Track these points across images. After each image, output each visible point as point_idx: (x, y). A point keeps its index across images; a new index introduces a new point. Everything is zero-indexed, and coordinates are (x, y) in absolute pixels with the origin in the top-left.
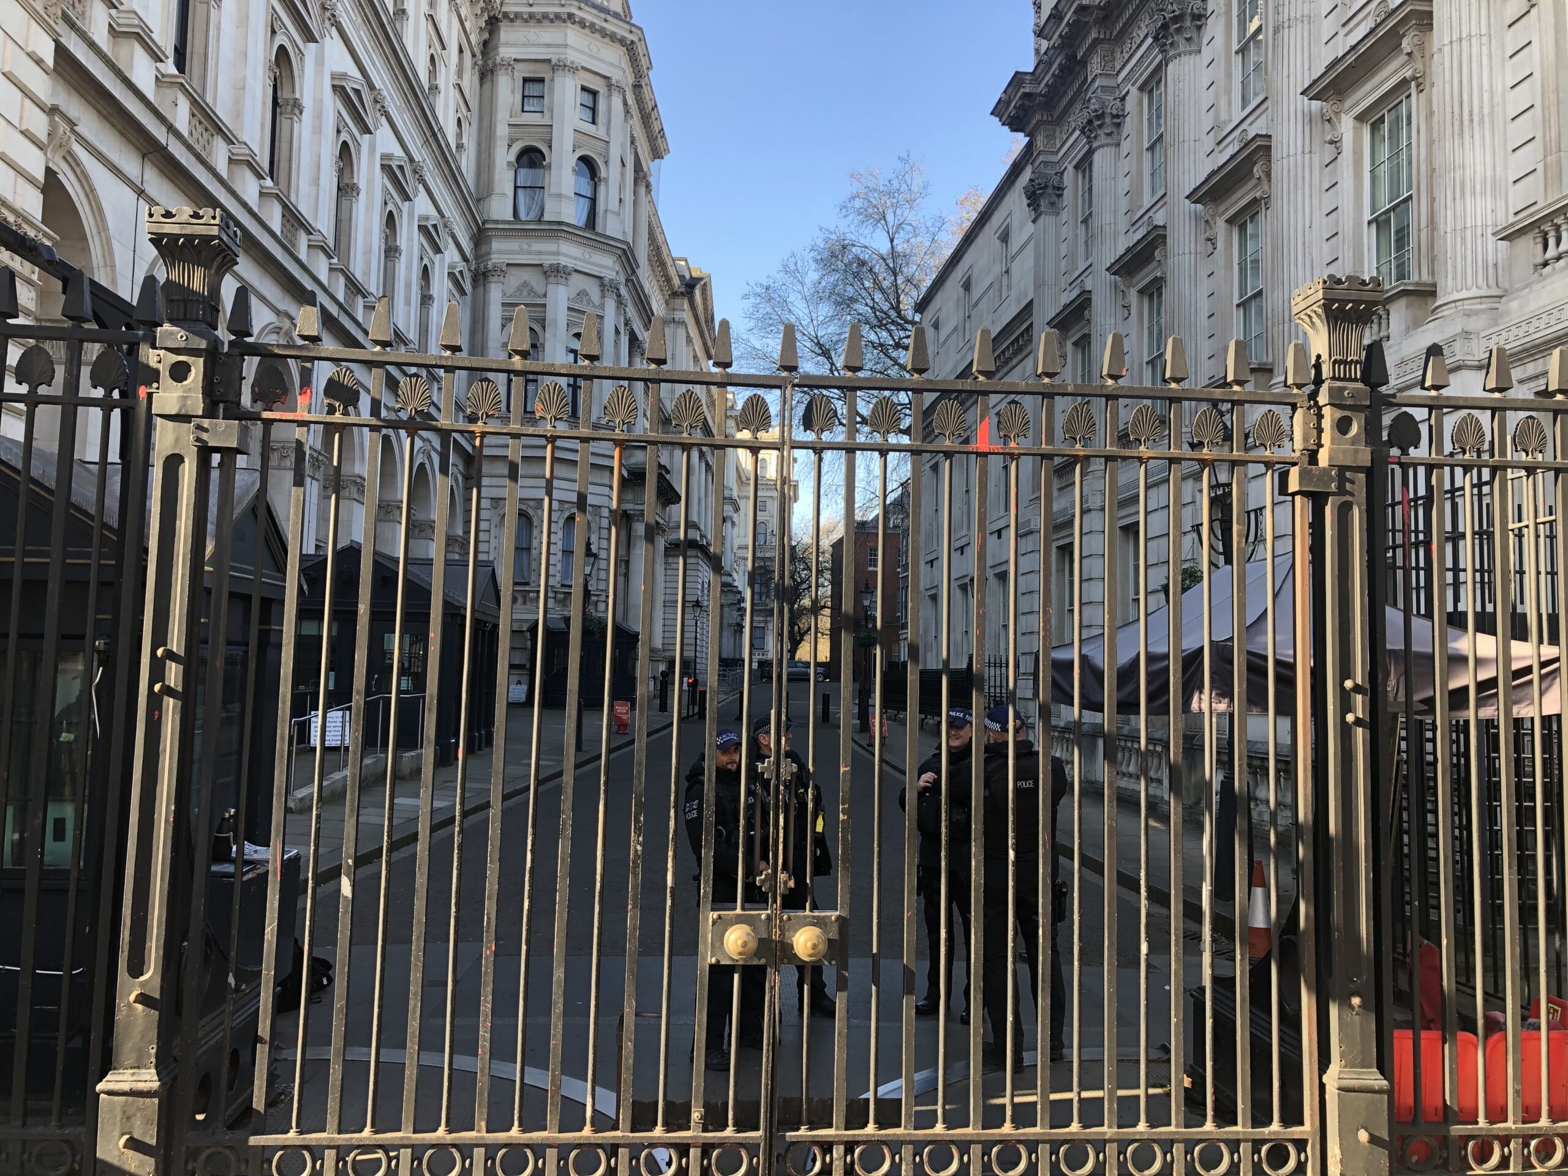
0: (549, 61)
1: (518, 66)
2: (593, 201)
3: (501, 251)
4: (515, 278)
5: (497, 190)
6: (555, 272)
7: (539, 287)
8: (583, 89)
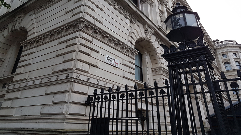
0: (226, 52)
1: (221, 54)
2: (240, 66)
5: (222, 68)
7: (234, 78)
8: (233, 53)
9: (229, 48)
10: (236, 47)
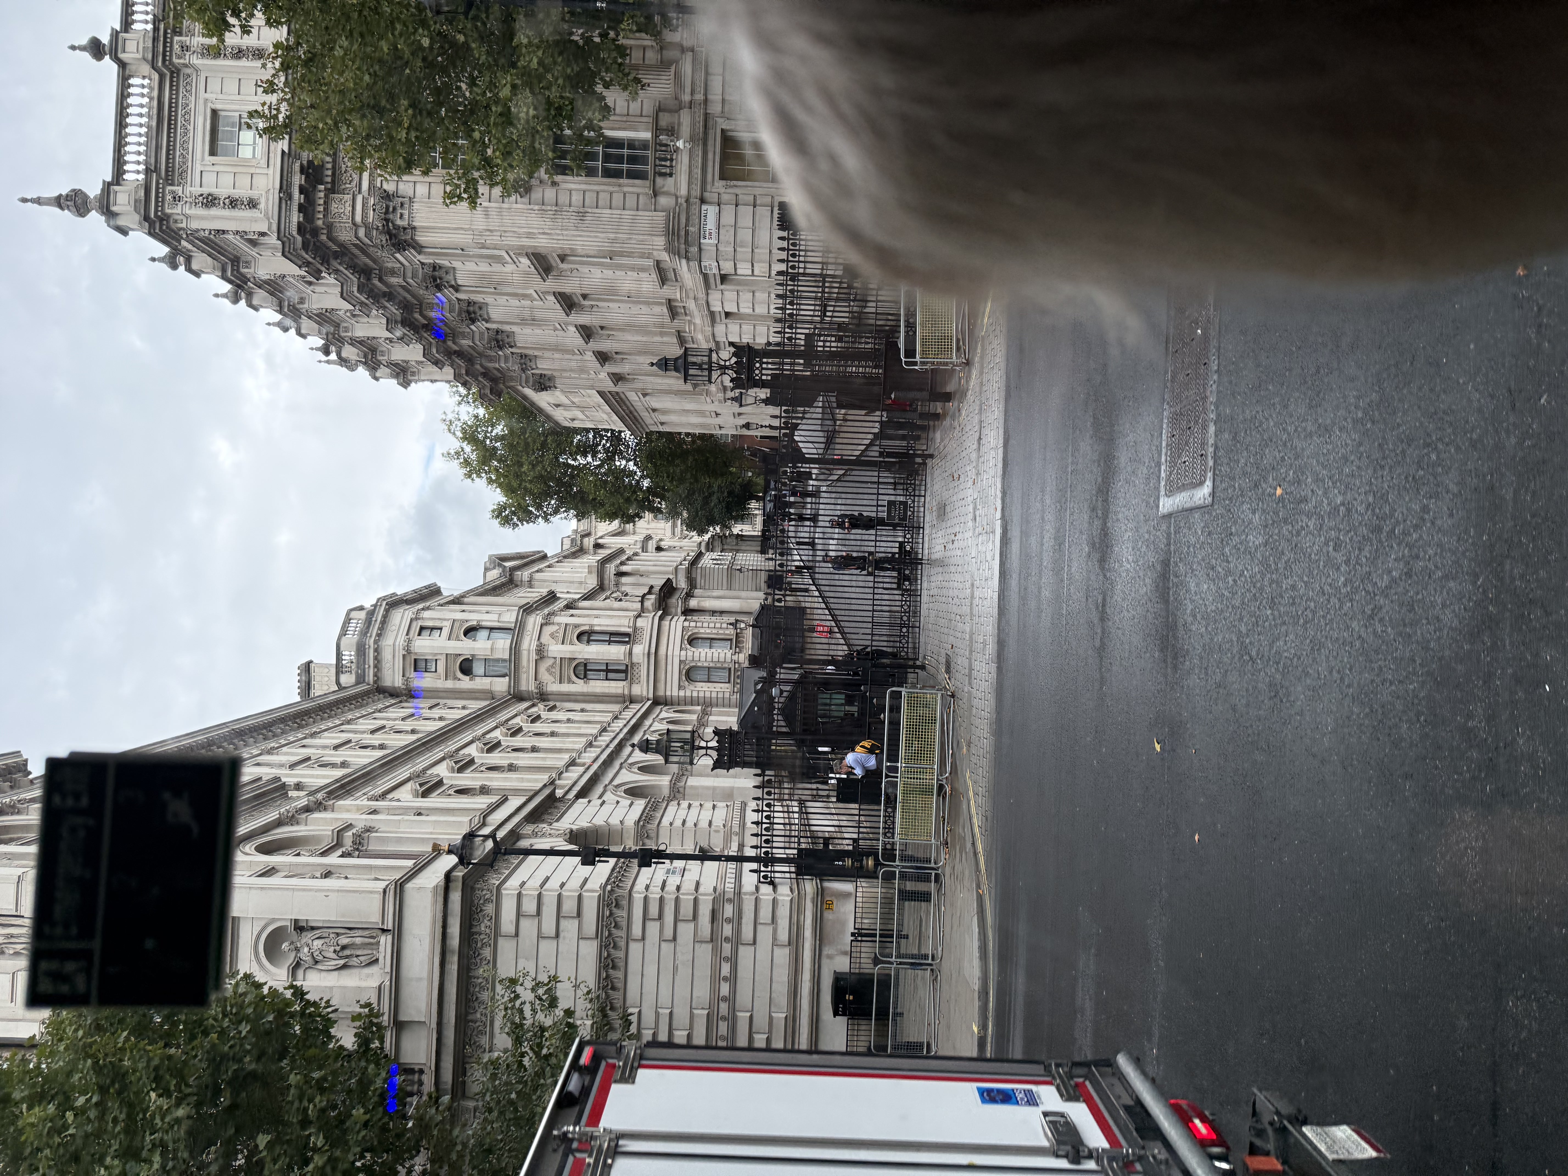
0: (404, 656)
1: (407, 675)
2: (491, 629)
3: (527, 684)
4: (545, 676)
5: (488, 687)
6: (541, 653)
7: (550, 662)
8: (419, 635)
9: (388, 642)
10: (385, 617)
